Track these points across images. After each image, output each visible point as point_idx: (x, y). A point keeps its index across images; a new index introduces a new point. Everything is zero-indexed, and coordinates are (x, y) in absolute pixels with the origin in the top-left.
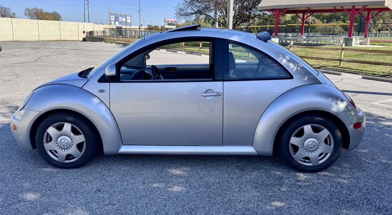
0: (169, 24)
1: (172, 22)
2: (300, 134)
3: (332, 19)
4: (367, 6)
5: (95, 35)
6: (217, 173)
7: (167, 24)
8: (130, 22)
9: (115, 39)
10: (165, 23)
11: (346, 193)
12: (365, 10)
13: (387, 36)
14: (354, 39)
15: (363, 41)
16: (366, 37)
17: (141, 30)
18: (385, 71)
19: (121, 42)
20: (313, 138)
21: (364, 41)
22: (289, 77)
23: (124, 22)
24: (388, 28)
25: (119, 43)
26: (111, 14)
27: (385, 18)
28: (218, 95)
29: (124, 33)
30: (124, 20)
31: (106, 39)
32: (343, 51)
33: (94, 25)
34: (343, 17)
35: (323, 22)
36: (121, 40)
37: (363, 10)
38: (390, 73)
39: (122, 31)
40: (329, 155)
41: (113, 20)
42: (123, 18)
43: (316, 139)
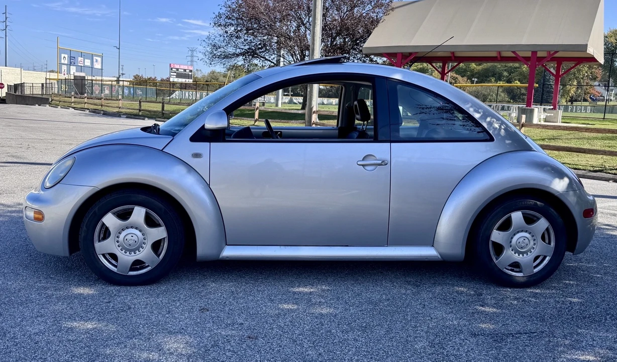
0: (179, 76)
1: (185, 70)
2: (506, 226)
3: (487, 77)
4: (556, 52)
5: (27, 92)
6: (379, 289)
7: (175, 74)
8: (100, 68)
9: (73, 100)
10: (172, 74)
11: (579, 309)
12: (553, 59)
13: (586, 112)
14: (536, 110)
15: (550, 114)
16: (554, 108)
17: (121, 83)
18: (595, 164)
19: (86, 106)
20: (524, 232)
21: (552, 115)
22: (488, 138)
23: (87, 67)
24: (587, 97)
25: (83, 109)
26: (61, 51)
27: (582, 78)
28: (383, 163)
29: (88, 89)
30: (88, 63)
31: (52, 100)
32: (523, 128)
33: (22, 71)
34: (508, 75)
35: (472, 82)
36: (86, 103)
37: (549, 59)
38: (603, 167)
39: (85, 85)
40: (548, 259)
41: (66, 62)
42: (86, 60)
43: (530, 233)
